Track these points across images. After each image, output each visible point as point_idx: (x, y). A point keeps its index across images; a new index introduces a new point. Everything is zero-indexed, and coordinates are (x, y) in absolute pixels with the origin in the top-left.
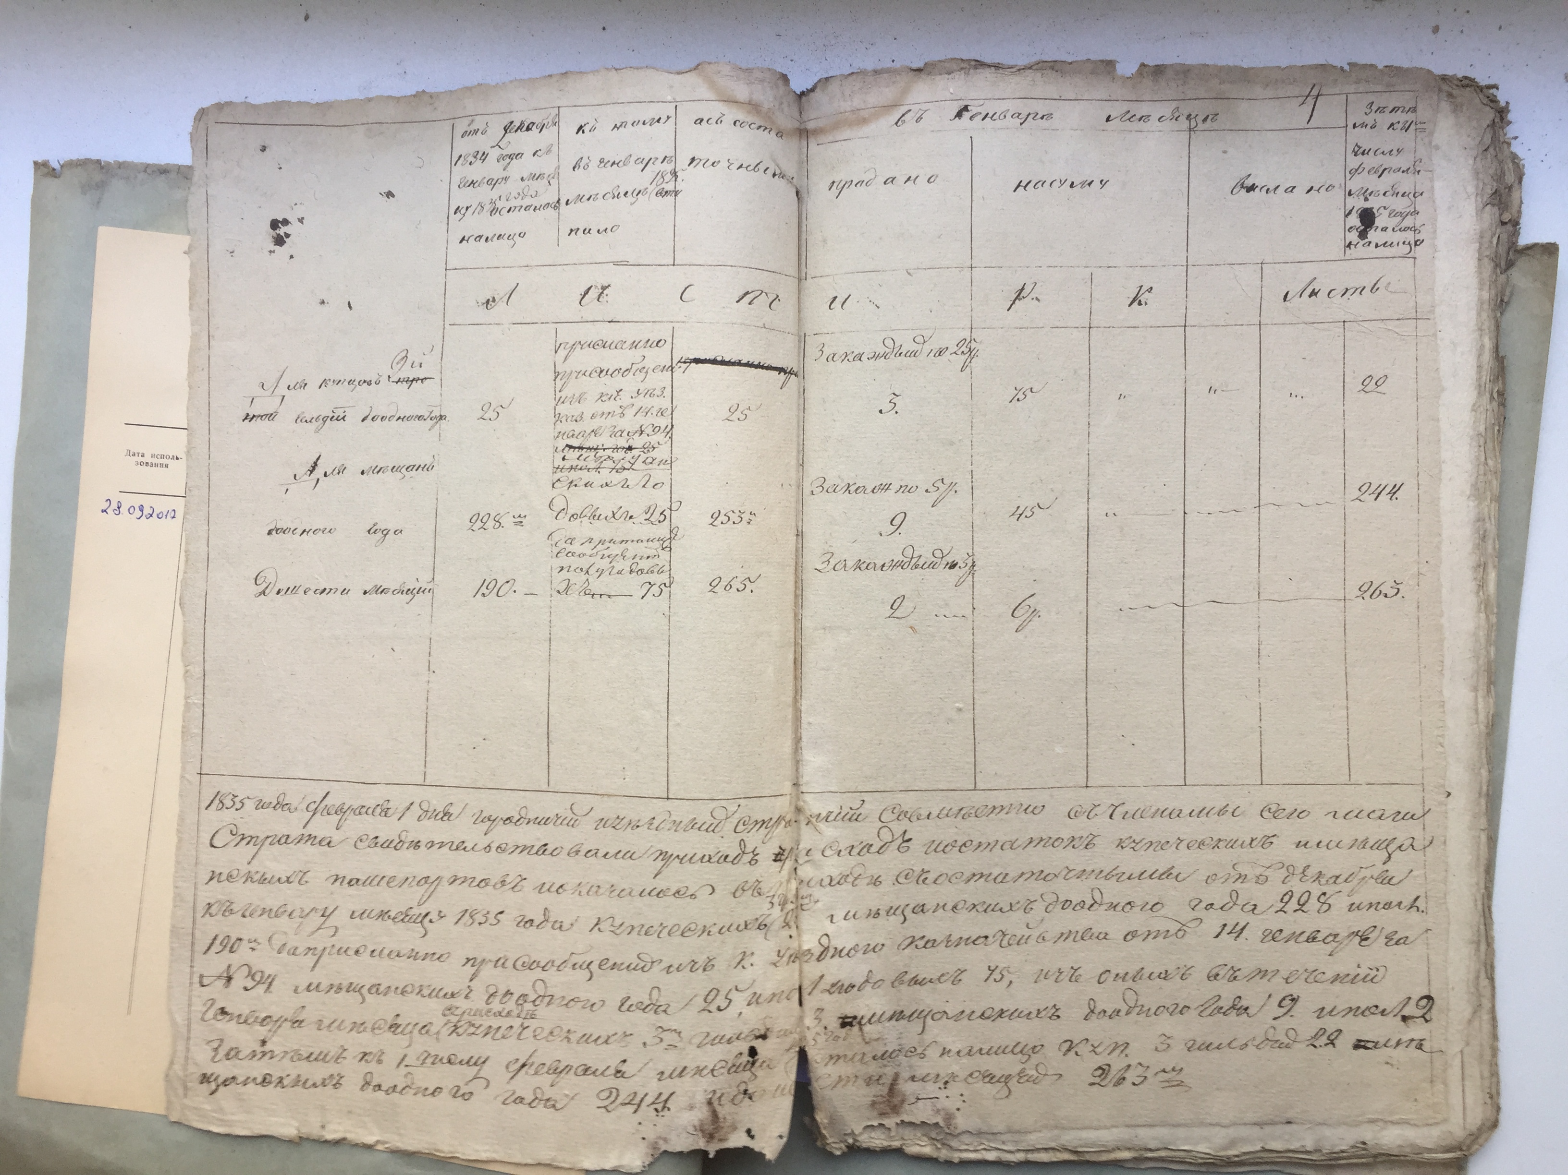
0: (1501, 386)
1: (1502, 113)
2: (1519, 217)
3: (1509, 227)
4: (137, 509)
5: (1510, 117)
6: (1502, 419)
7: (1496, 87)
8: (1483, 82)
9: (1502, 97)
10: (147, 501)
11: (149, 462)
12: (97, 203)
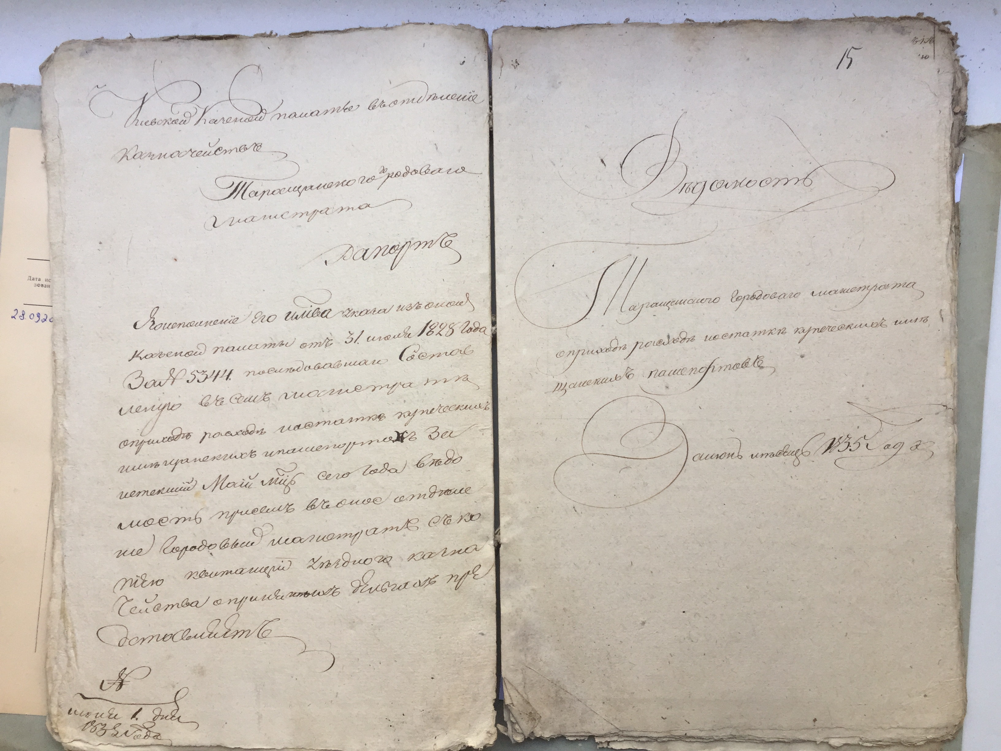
0: (957, 222)
1: (953, 41)
2: (966, 109)
3: (960, 116)
4: (36, 315)
5: (959, 42)
6: (958, 245)
7: (949, 23)
8: (940, 20)
9: (953, 29)
10: (43, 311)
11: (44, 284)
12: (10, 113)
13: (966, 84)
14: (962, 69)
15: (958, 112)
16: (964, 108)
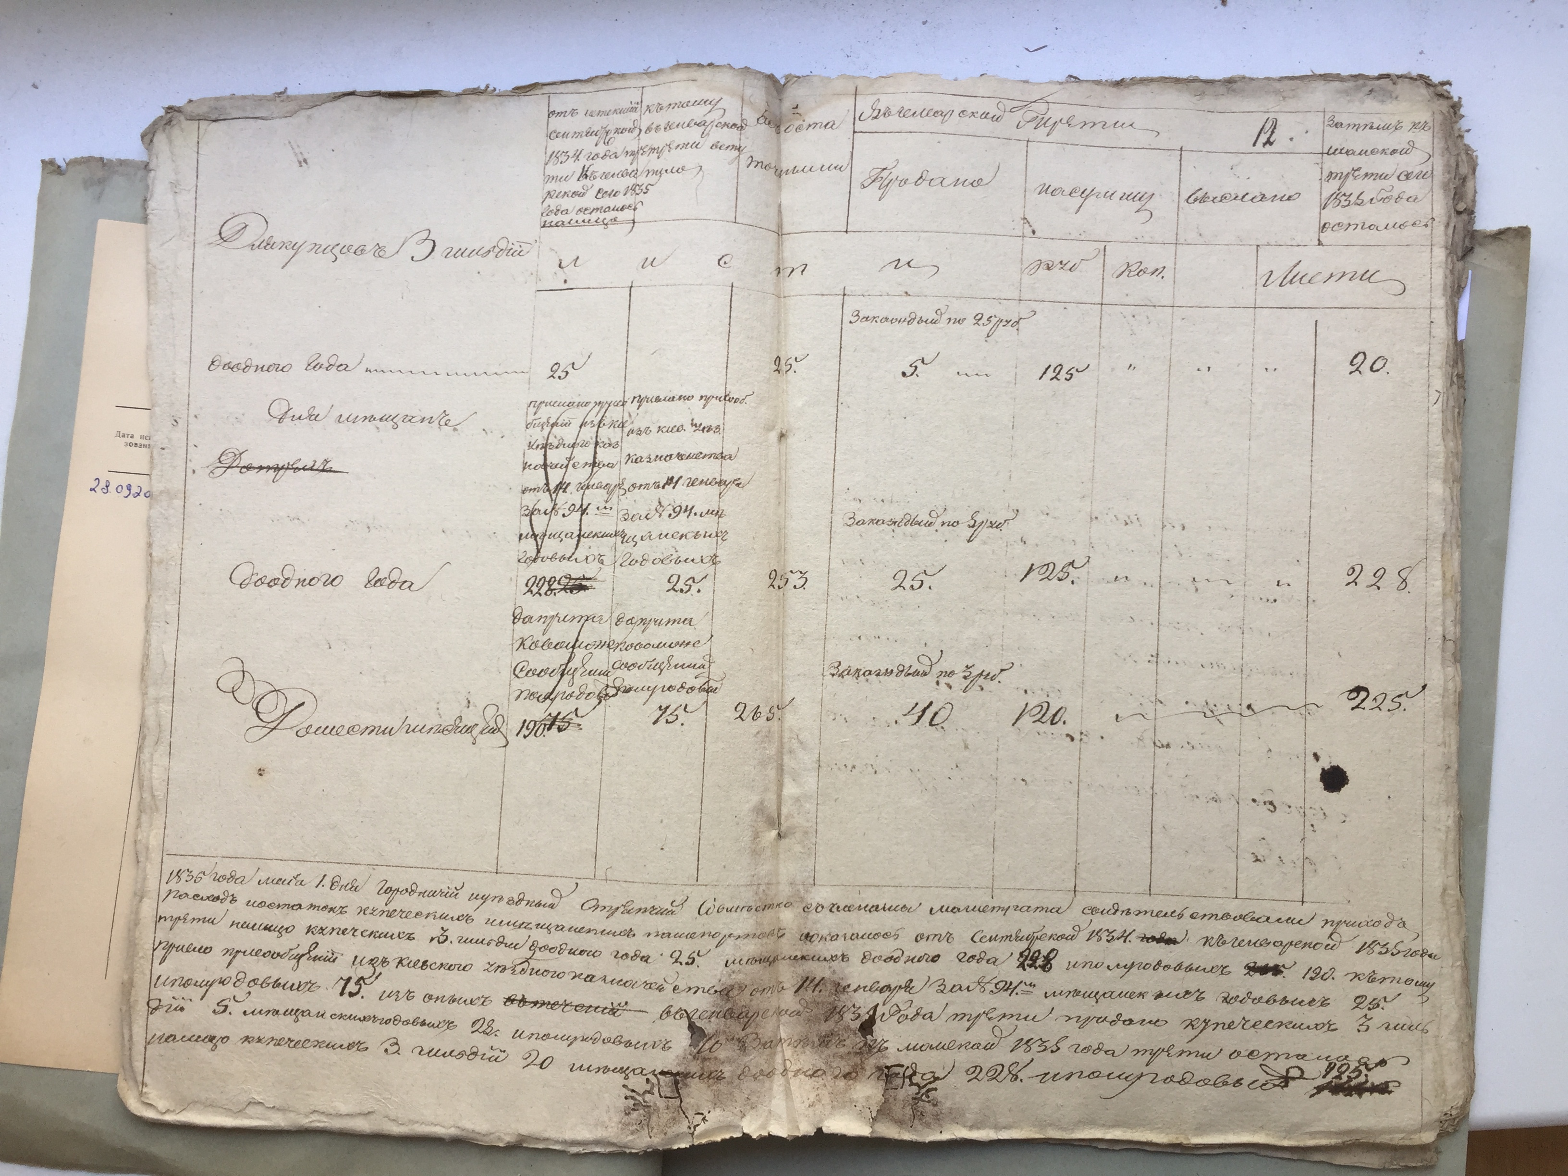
0: (1460, 369)
1: (1455, 108)
2: (1474, 206)
3: (1465, 217)
4: (125, 488)
5: (1462, 111)
6: (1462, 401)
8: (1436, 79)
9: (1455, 92)
10: (135, 481)
11: (138, 443)
12: (99, 198)
13: (1474, 170)
14: (1468, 149)
15: (1462, 210)
16: (1470, 204)
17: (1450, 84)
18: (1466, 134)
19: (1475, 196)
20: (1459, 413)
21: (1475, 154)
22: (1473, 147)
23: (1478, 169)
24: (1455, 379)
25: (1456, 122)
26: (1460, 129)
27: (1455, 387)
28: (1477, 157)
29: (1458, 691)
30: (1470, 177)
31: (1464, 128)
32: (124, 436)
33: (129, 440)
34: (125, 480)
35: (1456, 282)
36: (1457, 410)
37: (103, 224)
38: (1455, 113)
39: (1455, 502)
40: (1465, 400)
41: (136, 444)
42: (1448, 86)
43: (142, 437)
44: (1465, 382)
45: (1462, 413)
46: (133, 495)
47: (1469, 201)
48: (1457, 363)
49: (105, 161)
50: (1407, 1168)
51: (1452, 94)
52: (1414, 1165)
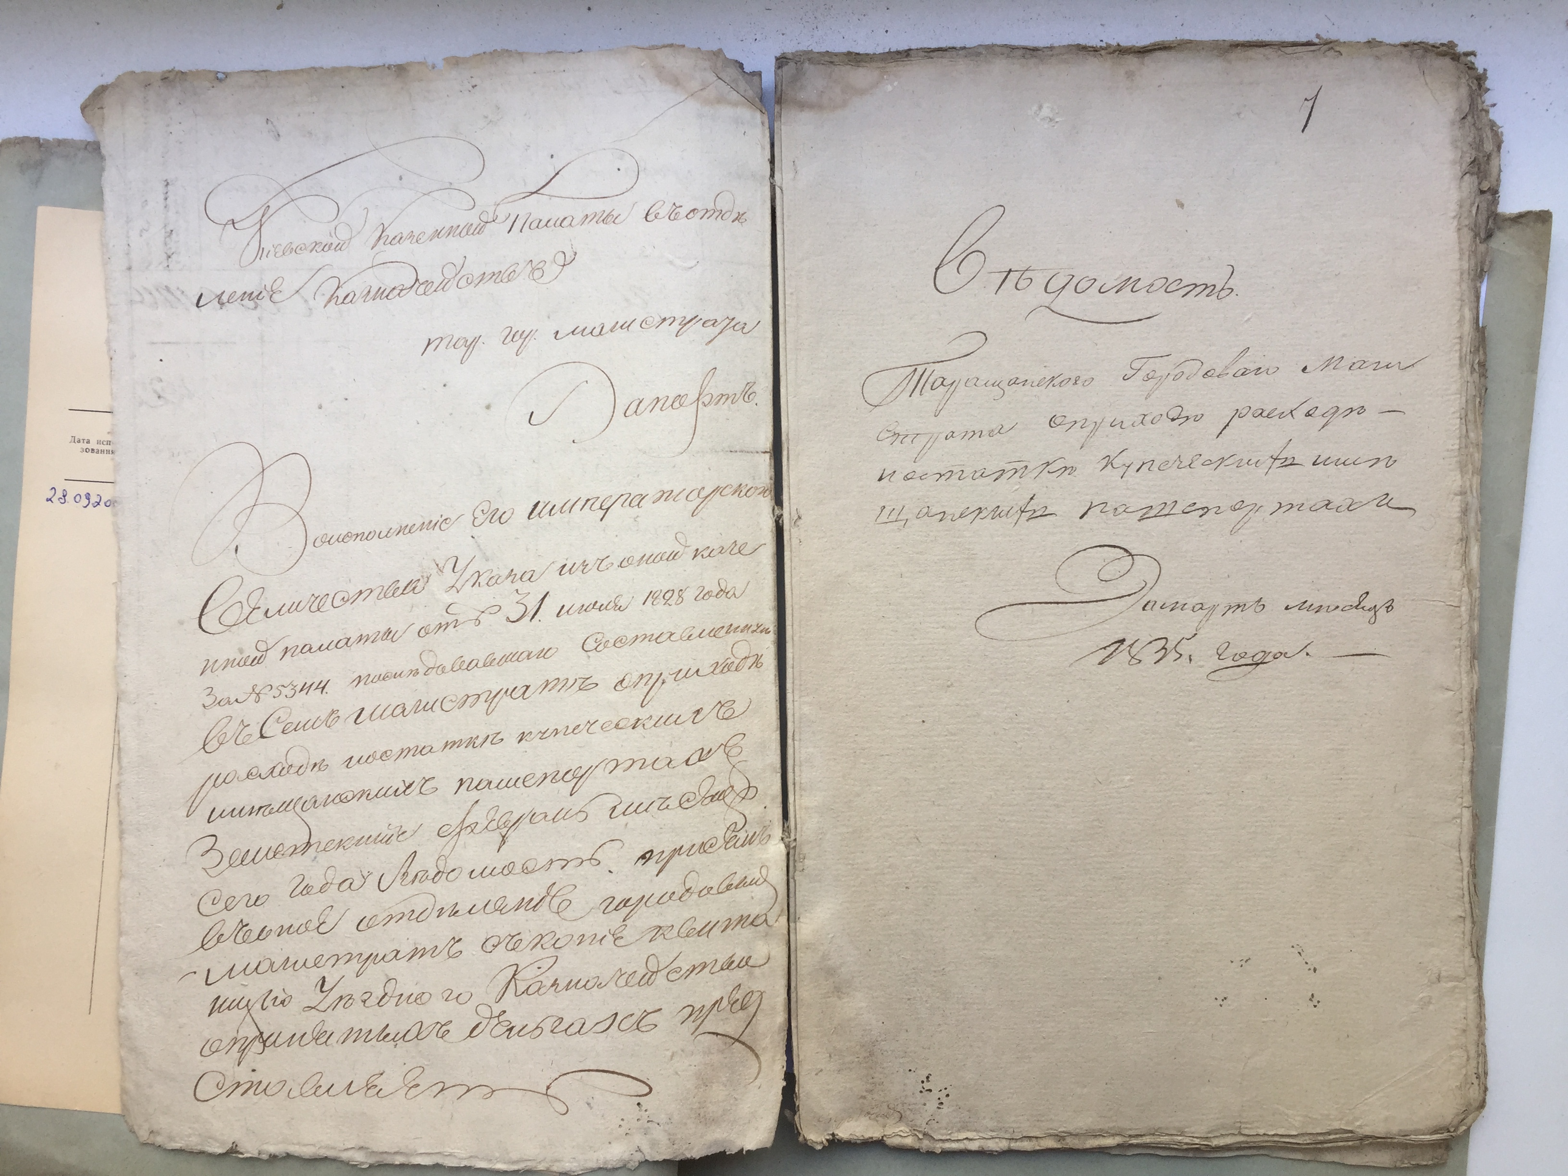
0: (1482, 357)
1: (1479, 81)
2: (1498, 185)
3: (1488, 196)
4: (83, 497)
5: (1488, 84)
6: (1483, 391)
7: (1473, 54)
8: (1461, 48)
9: (1480, 64)
10: (93, 489)
11: (95, 448)
12: (37, 182)
13: (1499, 147)
14: (1493, 125)
15: (1485, 189)
16: (1495, 183)
17: (1475, 56)
18: (1491, 110)
19: (1499, 175)
20: (1480, 403)
21: (1500, 130)
22: (1499, 123)
23: (1503, 145)
24: (1476, 367)
25: (1481, 96)
26: (1483, 102)
27: (1476, 375)
28: (1502, 132)
29: (1475, 688)
30: (1494, 154)
31: (1488, 102)
32: (79, 441)
33: (85, 446)
34: (83, 488)
35: (1479, 265)
36: (1478, 400)
37: (44, 212)
38: (1480, 86)
39: (1475, 495)
40: (1486, 389)
41: (93, 450)
42: (1472, 56)
43: (98, 442)
44: (1486, 371)
45: (1482, 404)
46: (93, 504)
47: (1493, 179)
48: (1479, 351)
49: (41, 141)
50: (1418, 1166)
51: (1476, 65)
52: (1425, 1163)
